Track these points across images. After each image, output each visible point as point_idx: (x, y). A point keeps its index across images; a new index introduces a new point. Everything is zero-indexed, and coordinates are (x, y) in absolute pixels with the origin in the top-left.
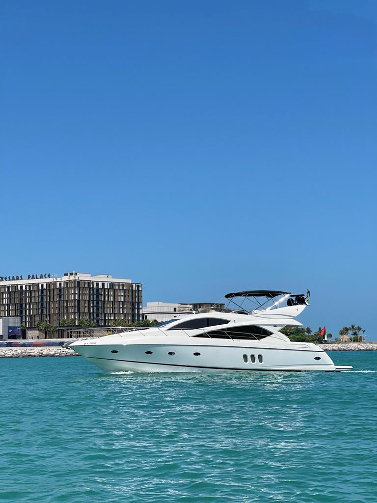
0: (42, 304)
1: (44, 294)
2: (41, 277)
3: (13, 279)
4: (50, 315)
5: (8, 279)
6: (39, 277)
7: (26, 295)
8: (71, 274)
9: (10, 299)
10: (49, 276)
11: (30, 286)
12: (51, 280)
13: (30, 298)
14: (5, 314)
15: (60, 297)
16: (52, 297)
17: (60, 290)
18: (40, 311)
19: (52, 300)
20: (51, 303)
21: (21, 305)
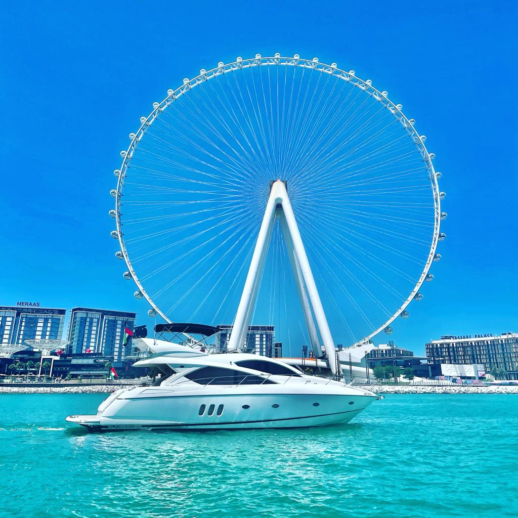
0: (489, 356)
1: (490, 348)
2: (485, 336)
3: (464, 338)
4: (497, 363)
5: (460, 338)
6: (483, 336)
7: (476, 348)
8: (510, 334)
9: (464, 351)
10: (491, 336)
11: (478, 343)
12: (493, 338)
13: (480, 351)
14: (462, 361)
15: (503, 350)
16: (497, 350)
17: (502, 345)
18: (488, 360)
19: (497, 352)
20: (497, 355)
21: (473, 356)
